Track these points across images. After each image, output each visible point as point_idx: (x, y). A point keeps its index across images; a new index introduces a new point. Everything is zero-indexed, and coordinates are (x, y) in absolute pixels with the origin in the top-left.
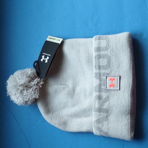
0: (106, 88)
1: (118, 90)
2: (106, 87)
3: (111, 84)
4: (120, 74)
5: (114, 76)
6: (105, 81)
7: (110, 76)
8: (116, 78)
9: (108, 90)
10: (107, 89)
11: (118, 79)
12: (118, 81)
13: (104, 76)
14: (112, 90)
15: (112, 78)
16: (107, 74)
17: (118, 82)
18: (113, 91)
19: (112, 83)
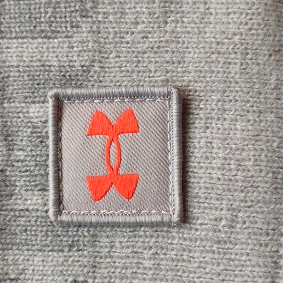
0: (59, 212)
1: (169, 225)
2: (59, 201)
3: (102, 171)
4: (189, 78)
5: (133, 96)
6: (50, 142)
7: (90, 97)
8: (145, 112)
9: (80, 225)
10: (64, 218)
11: (164, 122)
12: (165, 140)
13: (34, 97)
14: (113, 225)
15: (112, 111)
16: (67, 80)
17: (166, 151)
18: (120, 239)
19: (114, 163)
